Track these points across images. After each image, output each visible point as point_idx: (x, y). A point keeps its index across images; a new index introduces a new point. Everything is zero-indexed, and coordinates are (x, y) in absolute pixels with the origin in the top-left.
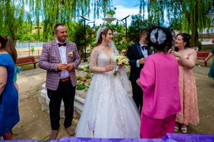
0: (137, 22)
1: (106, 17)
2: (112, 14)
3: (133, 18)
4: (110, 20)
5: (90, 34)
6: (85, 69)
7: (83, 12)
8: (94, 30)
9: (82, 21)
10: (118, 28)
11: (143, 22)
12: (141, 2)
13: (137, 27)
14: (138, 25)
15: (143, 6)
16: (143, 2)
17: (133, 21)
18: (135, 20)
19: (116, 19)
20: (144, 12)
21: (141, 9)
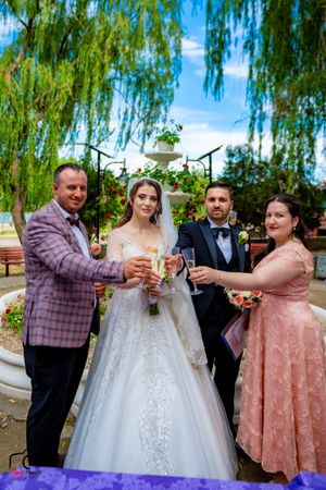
0: (241, 164)
1: (156, 149)
2: (171, 143)
3: (231, 155)
4: (164, 159)
5: (112, 194)
7: (90, 133)
8: (122, 184)
10: (185, 179)
11: (257, 167)
12: (255, 112)
13: (241, 179)
14: (243, 174)
15: (257, 122)
16: (258, 112)
17: (230, 163)
18: (234, 161)
19: (181, 156)
20: (261, 137)
21: (253, 129)
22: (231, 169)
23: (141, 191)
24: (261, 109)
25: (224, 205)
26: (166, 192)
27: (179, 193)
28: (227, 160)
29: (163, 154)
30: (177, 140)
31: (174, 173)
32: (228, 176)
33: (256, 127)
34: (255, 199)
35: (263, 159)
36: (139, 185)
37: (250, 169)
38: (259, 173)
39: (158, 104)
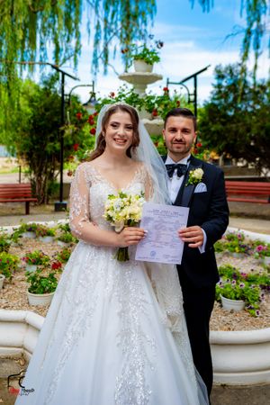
0: (233, 88)
1: (132, 70)
2: (149, 62)
3: (220, 76)
4: (142, 81)
5: (79, 123)
6: (59, 233)
7: (58, 51)
8: (91, 111)
9: (54, 79)
10: (166, 105)
11: (251, 91)
12: (251, 25)
13: (233, 105)
14: (235, 99)
15: (253, 36)
16: (255, 24)
17: (219, 86)
18: (224, 83)
19: (161, 78)
20: (257, 56)
21: (248, 45)
22: (220, 93)
23: (114, 119)
24: (259, 20)
25: (188, 137)
26: (144, 120)
27: (159, 121)
28: (216, 82)
29: (139, 76)
30: (157, 59)
31: (153, 97)
32: (216, 102)
33: (252, 42)
34: (249, 130)
35: (259, 82)
36: (111, 112)
37: (243, 93)
38: (253, 99)
39: (135, 17)
